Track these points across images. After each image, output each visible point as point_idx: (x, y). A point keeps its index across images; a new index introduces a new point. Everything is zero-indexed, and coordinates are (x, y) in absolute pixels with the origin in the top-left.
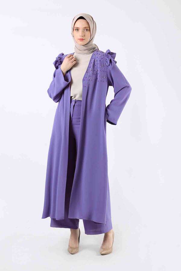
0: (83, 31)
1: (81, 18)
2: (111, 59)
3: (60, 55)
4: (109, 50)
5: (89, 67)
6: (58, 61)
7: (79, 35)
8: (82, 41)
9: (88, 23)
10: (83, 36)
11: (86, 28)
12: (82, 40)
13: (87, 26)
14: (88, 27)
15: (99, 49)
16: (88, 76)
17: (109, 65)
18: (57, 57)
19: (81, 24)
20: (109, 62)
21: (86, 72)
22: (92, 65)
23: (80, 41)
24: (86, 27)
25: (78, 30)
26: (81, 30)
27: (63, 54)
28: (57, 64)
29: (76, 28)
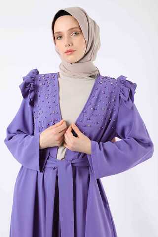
0: (69, 37)
1: (62, 13)
3: (33, 73)
5: (88, 103)
7: (62, 44)
8: (70, 55)
9: (75, 20)
10: (70, 45)
11: (74, 29)
12: (70, 52)
13: (75, 25)
14: (76, 28)
16: (85, 120)
17: (128, 100)
18: (25, 75)
19: (64, 24)
20: (127, 94)
21: (83, 112)
22: (94, 99)
23: (68, 55)
24: (72, 28)
25: (61, 37)
26: (65, 35)
27: (37, 72)
28: (27, 89)
29: (57, 34)
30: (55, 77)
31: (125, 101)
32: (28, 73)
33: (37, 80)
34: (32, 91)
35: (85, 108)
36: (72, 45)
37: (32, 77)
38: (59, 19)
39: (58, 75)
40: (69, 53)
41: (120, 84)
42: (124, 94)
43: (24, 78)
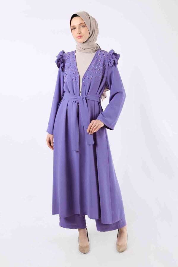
0: (79, 29)
1: (75, 15)
2: (115, 60)
3: (62, 53)
4: (112, 50)
6: (60, 59)
7: (76, 32)
8: (80, 38)
9: (82, 19)
10: (80, 33)
11: (82, 24)
13: (82, 22)
15: (101, 49)
17: (113, 66)
19: (76, 22)
20: (112, 63)
22: (94, 64)
23: (79, 38)
25: (75, 29)
26: (77, 27)
27: (64, 52)
28: (59, 63)
29: (73, 27)
30: (74, 53)
31: (111, 67)
32: (58, 54)
33: (64, 57)
34: (62, 63)
35: (88, 69)
36: (81, 33)
37: (61, 56)
38: (74, 19)
39: (75, 52)
40: (79, 37)
41: (109, 56)
42: (110, 63)
43: (57, 57)
